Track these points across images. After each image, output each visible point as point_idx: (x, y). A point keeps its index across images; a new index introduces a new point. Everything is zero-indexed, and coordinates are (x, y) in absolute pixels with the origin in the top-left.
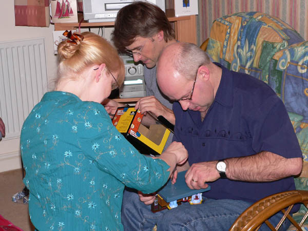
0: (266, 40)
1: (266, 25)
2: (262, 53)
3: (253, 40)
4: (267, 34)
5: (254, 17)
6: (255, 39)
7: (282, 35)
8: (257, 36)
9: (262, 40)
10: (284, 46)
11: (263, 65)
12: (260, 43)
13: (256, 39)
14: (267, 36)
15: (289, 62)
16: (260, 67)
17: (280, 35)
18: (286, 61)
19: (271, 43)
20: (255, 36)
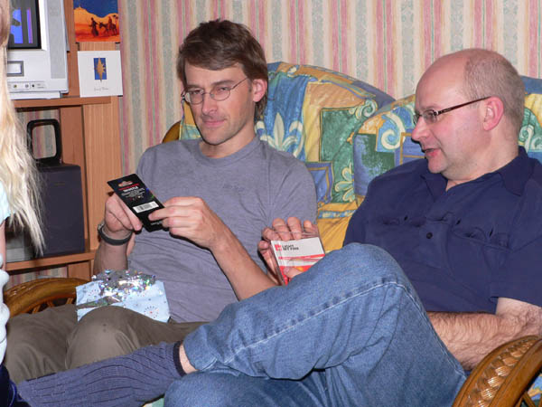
0: (327, 106)
1: (317, 79)
2: (323, 132)
3: (293, 112)
4: (326, 96)
5: (283, 71)
6: (297, 110)
7: (357, 92)
8: (302, 102)
9: (318, 107)
10: (372, 109)
11: (331, 154)
12: (315, 114)
13: (301, 109)
14: (327, 100)
15: (403, 134)
16: (323, 159)
17: (354, 93)
18: (396, 133)
19: (340, 109)
20: (298, 104)
